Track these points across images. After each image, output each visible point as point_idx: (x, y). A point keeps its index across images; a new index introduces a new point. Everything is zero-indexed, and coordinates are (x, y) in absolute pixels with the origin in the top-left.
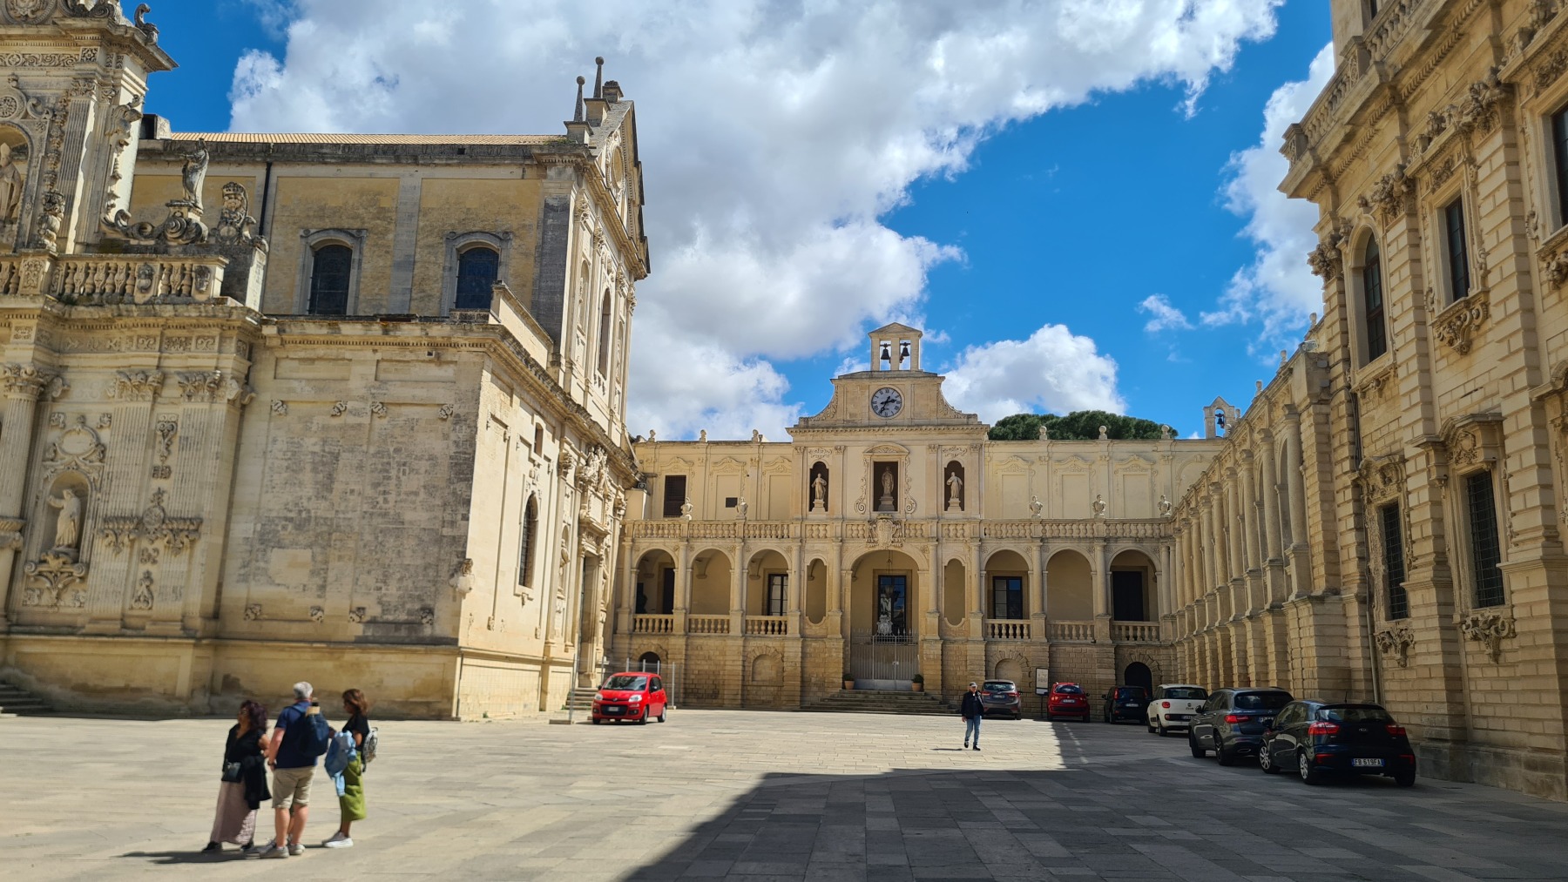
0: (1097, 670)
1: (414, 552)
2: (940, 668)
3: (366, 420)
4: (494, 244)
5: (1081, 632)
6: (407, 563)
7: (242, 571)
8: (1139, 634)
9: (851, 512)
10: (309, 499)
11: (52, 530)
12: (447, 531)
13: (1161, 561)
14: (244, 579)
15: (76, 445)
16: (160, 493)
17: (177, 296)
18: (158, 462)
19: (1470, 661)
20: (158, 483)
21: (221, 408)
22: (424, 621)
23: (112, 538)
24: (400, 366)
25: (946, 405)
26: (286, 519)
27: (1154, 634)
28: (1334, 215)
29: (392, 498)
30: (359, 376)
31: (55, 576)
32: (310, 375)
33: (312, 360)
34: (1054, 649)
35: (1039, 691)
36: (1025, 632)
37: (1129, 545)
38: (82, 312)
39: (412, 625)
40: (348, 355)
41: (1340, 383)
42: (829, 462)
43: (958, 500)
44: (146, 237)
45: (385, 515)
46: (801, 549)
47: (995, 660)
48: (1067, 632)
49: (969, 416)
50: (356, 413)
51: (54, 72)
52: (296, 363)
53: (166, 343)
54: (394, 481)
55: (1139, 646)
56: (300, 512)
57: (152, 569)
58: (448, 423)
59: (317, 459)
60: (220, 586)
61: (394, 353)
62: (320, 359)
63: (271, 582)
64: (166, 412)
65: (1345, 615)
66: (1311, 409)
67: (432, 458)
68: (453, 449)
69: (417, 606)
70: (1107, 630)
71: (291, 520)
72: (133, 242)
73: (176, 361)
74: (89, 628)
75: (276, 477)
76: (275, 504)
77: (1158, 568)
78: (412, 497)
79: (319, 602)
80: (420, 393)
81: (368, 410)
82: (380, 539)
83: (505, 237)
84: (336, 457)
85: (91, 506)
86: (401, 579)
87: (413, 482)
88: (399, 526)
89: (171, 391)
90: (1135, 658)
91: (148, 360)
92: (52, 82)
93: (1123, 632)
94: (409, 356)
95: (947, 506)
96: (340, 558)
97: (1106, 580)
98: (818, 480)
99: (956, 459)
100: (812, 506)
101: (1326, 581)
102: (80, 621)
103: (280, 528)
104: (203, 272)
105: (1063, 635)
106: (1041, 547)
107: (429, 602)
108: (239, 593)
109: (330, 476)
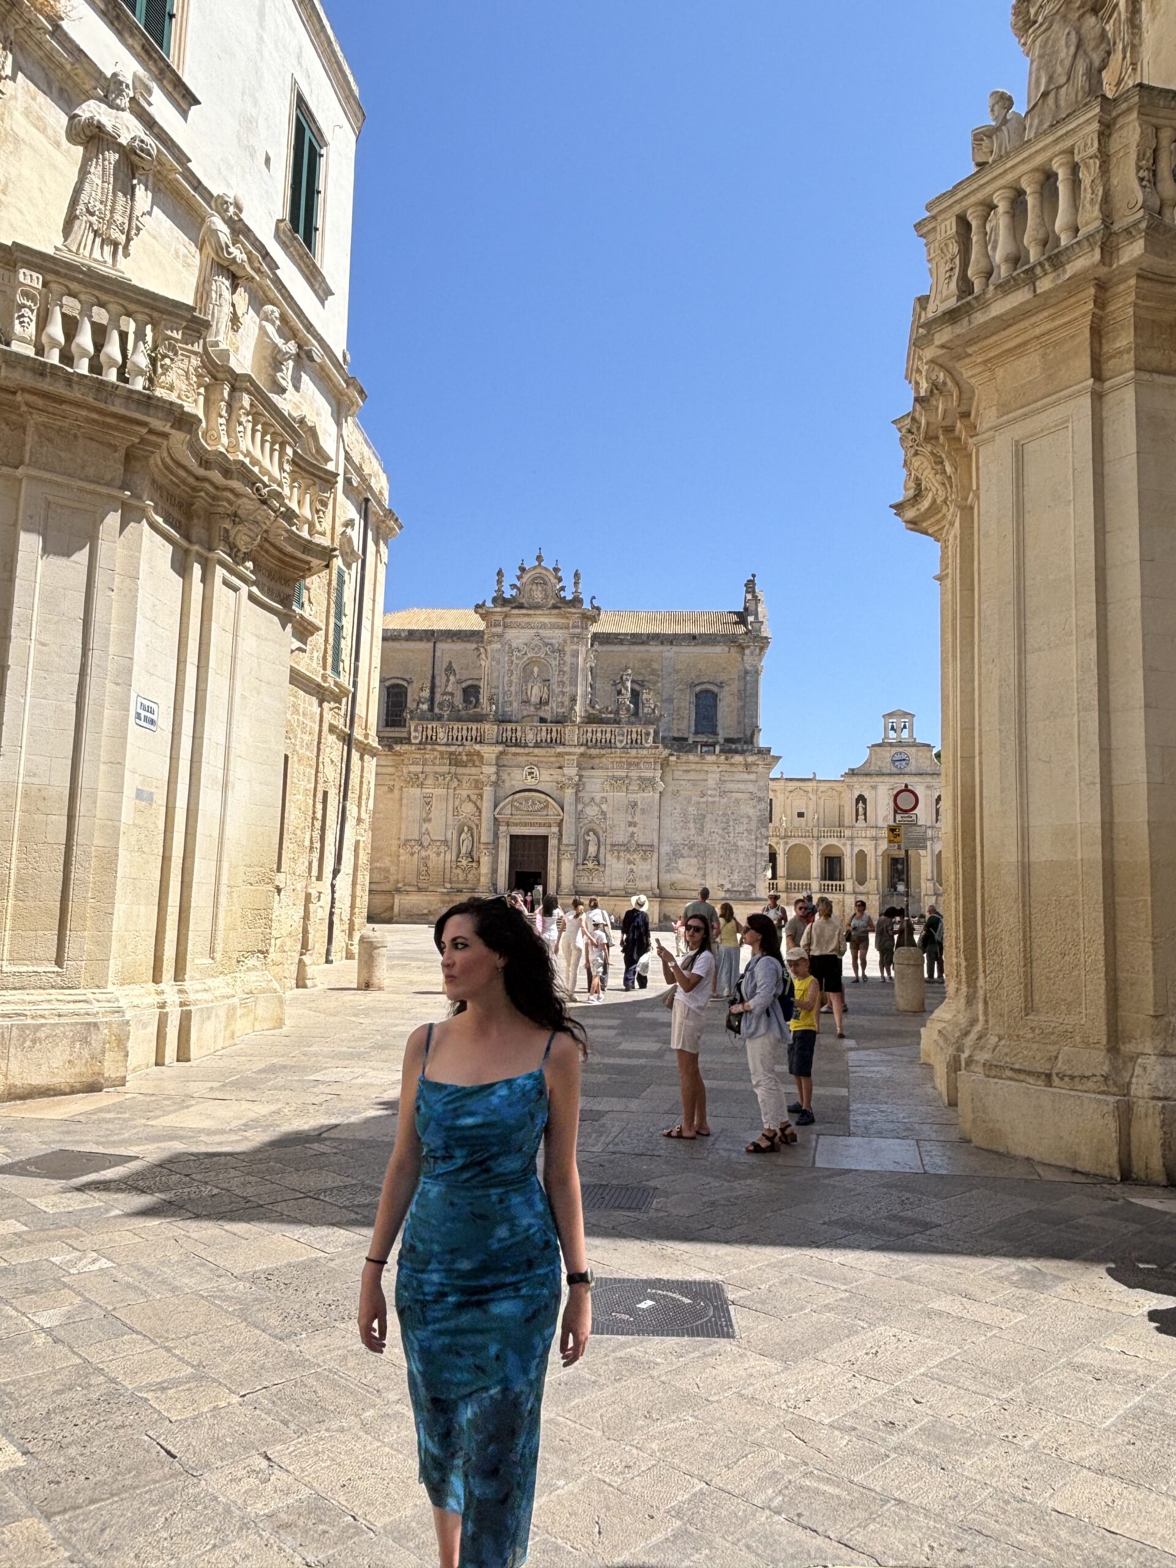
3: (717, 799)
4: (715, 689)
7: (667, 868)
9: (880, 823)
10: (694, 835)
11: (586, 851)
12: (758, 850)
14: (668, 871)
15: (591, 811)
16: (633, 834)
17: (635, 744)
18: (630, 819)
20: (631, 829)
21: (657, 796)
22: (752, 891)
23: (616, 854)
24: (730, 774)
26: (684, 845)
29: (732, 835)
30: (712, 779)
31: (590, 871)
32: (689, 778)
33: (688, 771)
38: (593, 751)
39: (747, 893)
40: (707, 769)
42: (866, 795)
45: (729, 843)
46: (852, 845)
50: (711, 796)
51: (556, 631)
52: (681, 772)
53: (630, 764)
54: (732, 827)
56: (690, 842)
57: (634, 867)
58: (755, 801)
59: (695, 817)
60: (658, 874)
61: (727, 768)
62: (693, 770)
63: (680, 872)
64: (632, 797)
67: (748, 817)
68: (759, 813)
69: (748, 884)
71: (686, 845)
73: (634, 774)
74: (611, 893)
75: (677, 825)
76: (678, 837)
78: (741, 835)
80: (742, 786)
81: (717, 794)
82: (728, 854)
83: (721, 685)
84: (704, 817)
85: (602, 839)
86: (739, 872)
87: (741, 828)
88: (736, 848)
89: (634, 787)
91: (622, 773)
92: (557, 636)
94: (733, 769)
96: (711, 863)
98: (861, 804)
100: (857, 820)
102: (606, 890)
103: (681, 849)
104: (648, 734)
107: (753, 883)
108: (667, 878)
109: (702, 825)
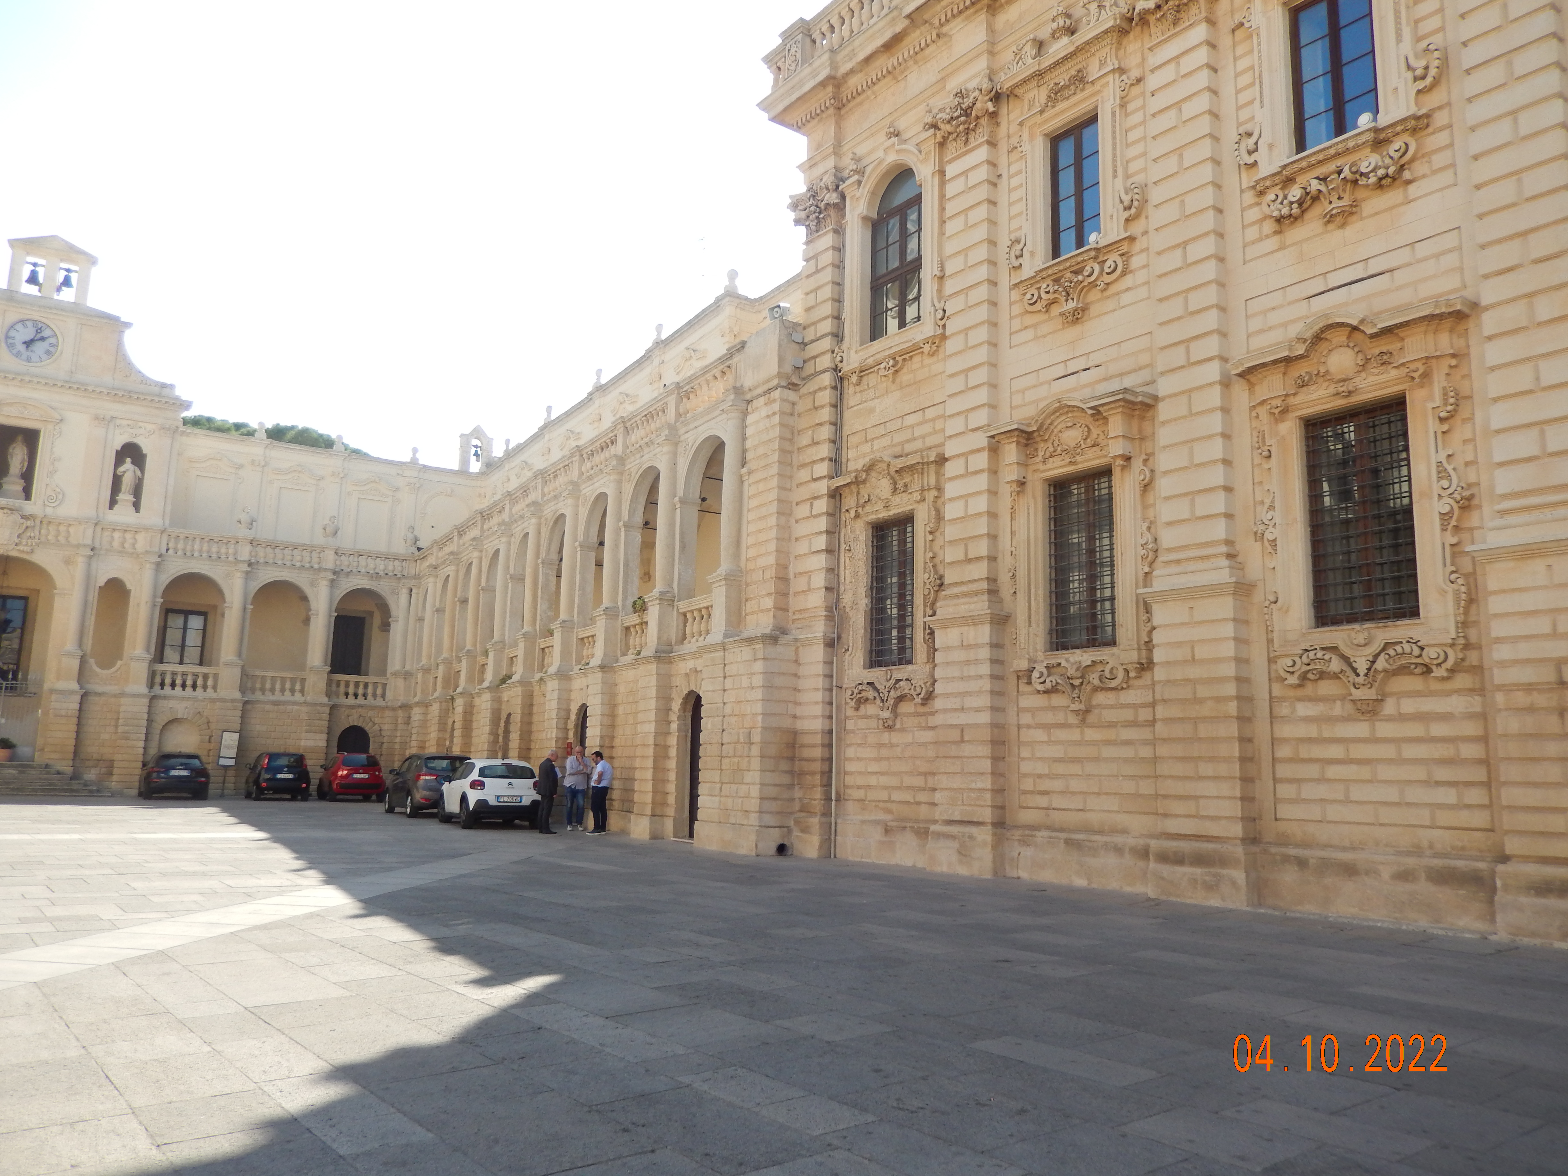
0: (304, 735)
2: (74, 727)
5: (288, 685)
8: (361, 691)
13: (398, 605)
19: (1026, 719)
25: (129, 364)
27: (379, 691)
28: (837, 149)
34: (249, 707)
35: (222, 762)
36: (210, 683)
37: (363, 583)
41: (825, 362)
43: (131, 498)
47: (161, 720)
48: (268, 686)
49: (164, 386)
55: (361, 706)
65: (796, 661)
66: (777, 394)
70: (322, 685)
77: (393, 612)
90: (354, 721)
93: (342, 689)
95: (113, 503)
97: (330, 622)
99: (136, 441)
101: (774, 617)
105: (263, 690)
106: (247, 573)
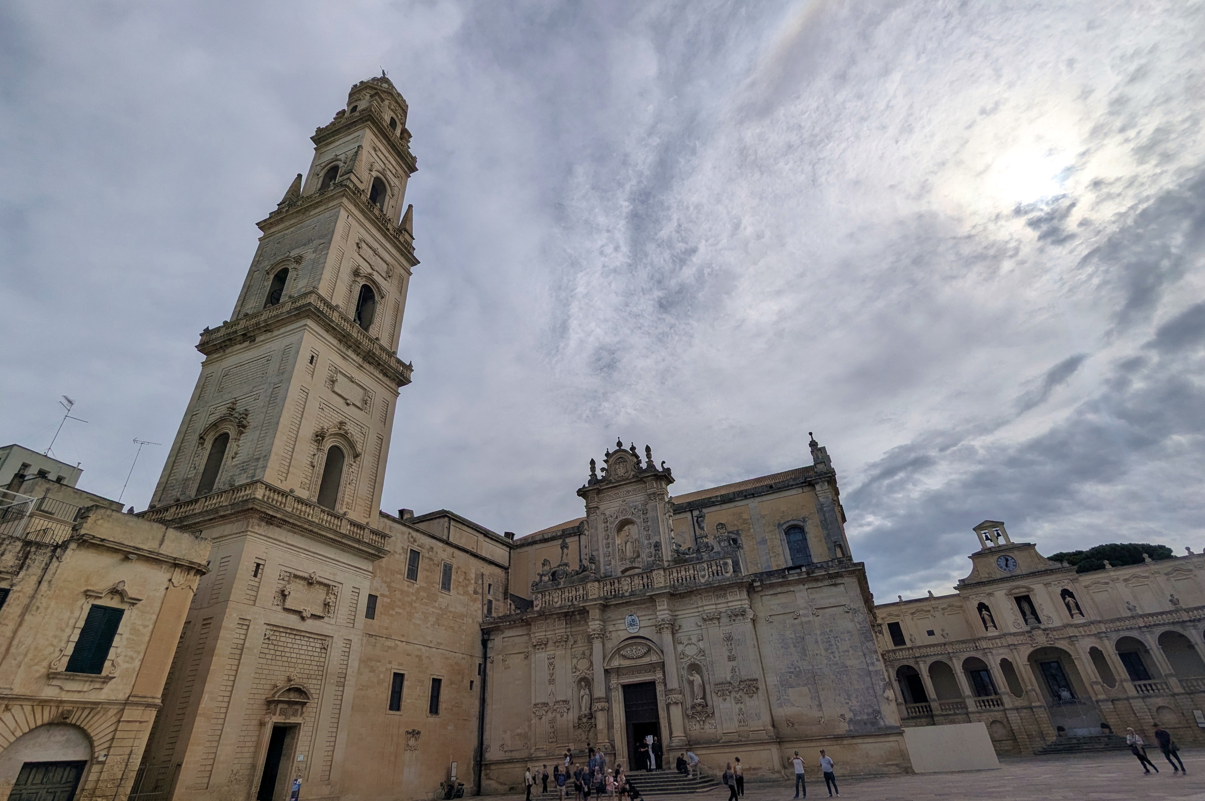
1: (858, 681)
4: (800, 524)
6: (856, 687)
7: (778, 702)
9: (1013, 630)
10: (797, 661)
11: (692, 692)
12: (871, 668)
14: (781, 706)
15: (691, 650)
16: (734, 669)
17: (717, 576)
18: (728, 653)
20: (731, 665)
21: (748, 624)
22: (878, 718)
23: (722, 694)
24: (817, 590)
26: (790, 672)
29: (837, 655)
30: (801, 599)
31: (700, 713)
32: (778, 602)
33: (776, 594)
34: (1192, 696)
39: (873, 721)
40: (792, 589)
42: (987, 602)
43: (1078, 612)
44: (692, 554)
45: (837, 664)
46: (992, 655)
47: (1153, 710)
50: (805, 615)
51: (638, 494)
52: (769, 597)
53: (717, 597)
54: (835, 647)
56: (795, 668)
57: (742, 706)
58: (850, 613)
59: (794, 641)
60: (771, 710)
61: (813, 585)
62: (780, 593)
63: (794, 706)
64: (726, 630)
67: (848, 632)
68: (858, 626)
69: (870, 710)
71: (792, 672)
72: (687, 556)
73: (723, 605)
74: (724, 739)
75: (778, 652)
76: (782, 666)
78: (846, 653)
79: (820, 714)
80: (832, 602)
81: (810, 613)
82: (839, 677)
83: (804, 520)
84: (803, 638)
85: (706, 678)
86: (857, 697)
87: (844, 646)
88: (845, 669)
89: (725, 619)
94: (820, 584)
95: (1072, 616)
96: (823, 689)
98: (984, 613)
100: (987, 630)
102: (718, 737)
103: (788, 677)
104: (726, 564)
106: (1148, 632)
107: (876, 707)
108: (781, 712)
109: (803, 649)
